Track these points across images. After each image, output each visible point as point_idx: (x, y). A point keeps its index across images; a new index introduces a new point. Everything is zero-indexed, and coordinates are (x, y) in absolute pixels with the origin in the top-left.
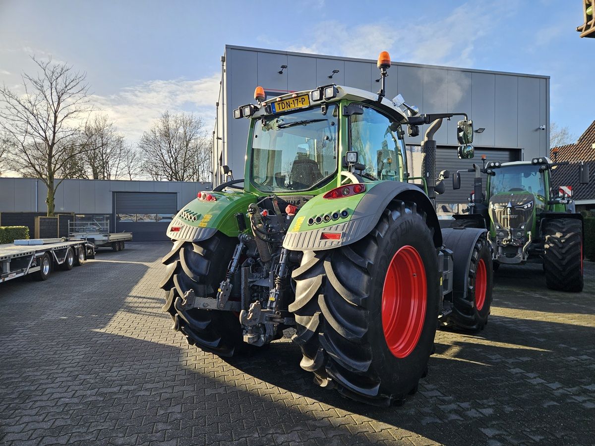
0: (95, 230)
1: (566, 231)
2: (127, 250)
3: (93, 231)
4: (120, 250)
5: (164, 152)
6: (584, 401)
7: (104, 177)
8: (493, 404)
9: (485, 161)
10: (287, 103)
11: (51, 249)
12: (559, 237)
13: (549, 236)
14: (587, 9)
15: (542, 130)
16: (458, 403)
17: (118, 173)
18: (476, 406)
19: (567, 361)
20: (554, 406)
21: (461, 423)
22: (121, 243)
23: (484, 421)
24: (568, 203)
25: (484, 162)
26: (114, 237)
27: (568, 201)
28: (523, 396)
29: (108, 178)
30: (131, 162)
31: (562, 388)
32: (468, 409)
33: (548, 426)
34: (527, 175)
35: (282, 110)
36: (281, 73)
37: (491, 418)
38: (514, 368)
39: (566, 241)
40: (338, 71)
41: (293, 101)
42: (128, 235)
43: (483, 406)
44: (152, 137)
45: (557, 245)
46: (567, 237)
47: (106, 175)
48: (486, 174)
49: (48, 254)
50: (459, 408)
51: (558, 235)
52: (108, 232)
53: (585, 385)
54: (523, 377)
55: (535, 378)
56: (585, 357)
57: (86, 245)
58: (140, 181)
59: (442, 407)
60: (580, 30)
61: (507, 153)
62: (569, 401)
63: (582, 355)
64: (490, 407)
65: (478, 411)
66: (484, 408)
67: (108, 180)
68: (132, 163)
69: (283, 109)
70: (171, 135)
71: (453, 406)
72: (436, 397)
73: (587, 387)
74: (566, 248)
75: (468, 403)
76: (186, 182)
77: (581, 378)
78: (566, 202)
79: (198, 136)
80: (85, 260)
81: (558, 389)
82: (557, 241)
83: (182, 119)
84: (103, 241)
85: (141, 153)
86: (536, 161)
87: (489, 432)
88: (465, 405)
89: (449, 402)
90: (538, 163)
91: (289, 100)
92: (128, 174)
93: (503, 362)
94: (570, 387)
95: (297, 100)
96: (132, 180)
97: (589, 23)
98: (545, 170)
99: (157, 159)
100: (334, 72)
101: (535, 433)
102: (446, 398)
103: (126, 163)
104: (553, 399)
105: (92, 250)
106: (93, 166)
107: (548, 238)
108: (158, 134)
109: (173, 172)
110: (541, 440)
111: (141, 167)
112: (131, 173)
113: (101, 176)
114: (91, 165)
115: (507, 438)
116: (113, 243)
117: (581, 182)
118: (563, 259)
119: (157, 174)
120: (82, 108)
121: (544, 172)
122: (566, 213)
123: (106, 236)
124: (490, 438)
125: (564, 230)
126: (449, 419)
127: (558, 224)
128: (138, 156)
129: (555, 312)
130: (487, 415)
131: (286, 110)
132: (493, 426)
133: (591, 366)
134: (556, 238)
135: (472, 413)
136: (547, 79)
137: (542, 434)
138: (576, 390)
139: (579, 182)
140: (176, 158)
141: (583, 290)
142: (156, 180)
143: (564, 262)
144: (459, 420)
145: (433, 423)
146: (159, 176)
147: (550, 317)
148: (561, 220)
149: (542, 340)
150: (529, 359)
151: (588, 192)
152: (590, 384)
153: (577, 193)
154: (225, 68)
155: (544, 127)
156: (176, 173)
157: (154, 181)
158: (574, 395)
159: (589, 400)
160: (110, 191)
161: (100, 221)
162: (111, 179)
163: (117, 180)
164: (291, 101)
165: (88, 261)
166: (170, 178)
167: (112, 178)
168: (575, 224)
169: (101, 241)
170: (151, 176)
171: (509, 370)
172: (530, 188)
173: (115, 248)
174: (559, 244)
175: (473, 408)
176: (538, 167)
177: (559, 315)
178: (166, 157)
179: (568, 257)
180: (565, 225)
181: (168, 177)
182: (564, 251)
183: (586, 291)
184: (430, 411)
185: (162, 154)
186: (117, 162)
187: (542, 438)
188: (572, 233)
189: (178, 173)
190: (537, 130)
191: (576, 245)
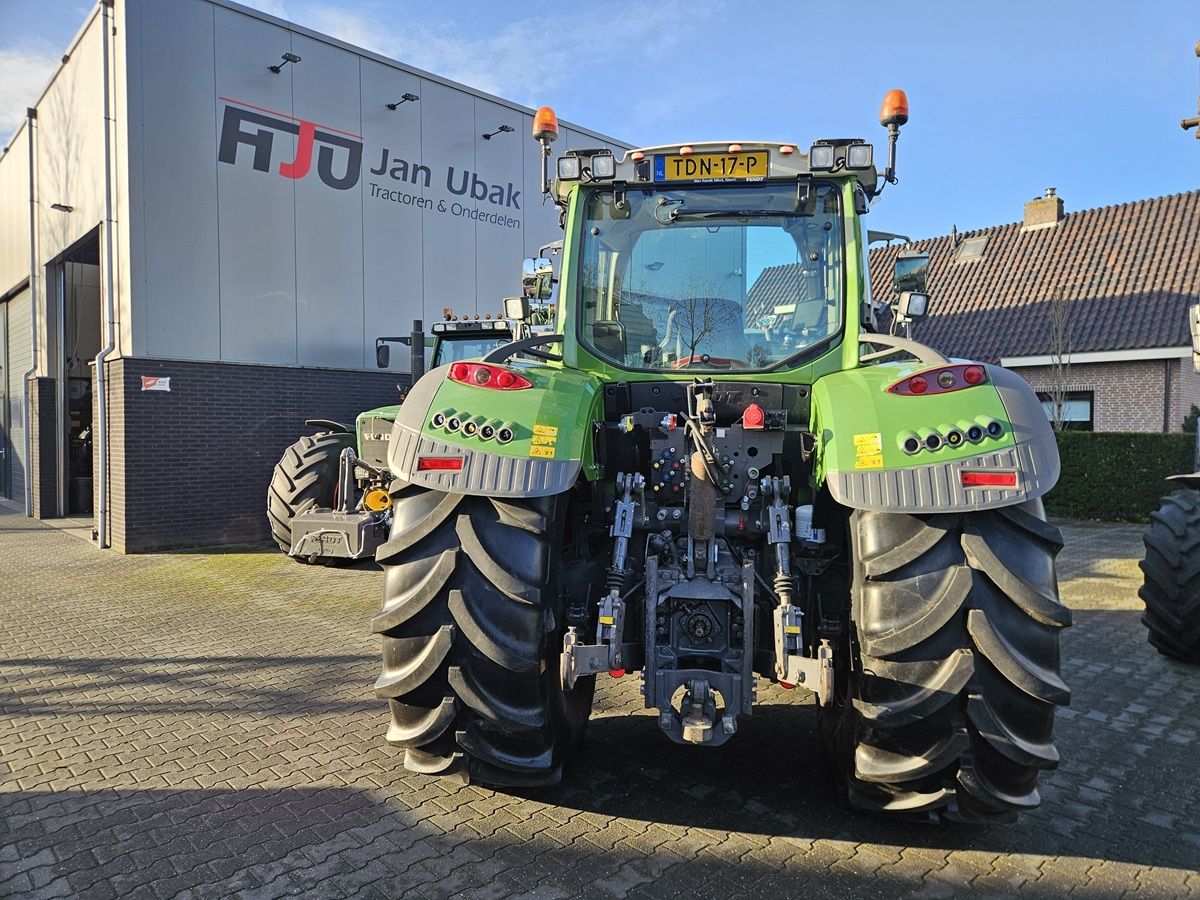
10: (702, 163)
35: (683, 177)
36: (275, 70)
40: (417, 98)
41: (723, 160)
69: (688, 174)
91: (710, 156)
95: (736, 159)
100: (405, 97)
131: (697, 178)
154: (116, 22)
164: (716, 159)
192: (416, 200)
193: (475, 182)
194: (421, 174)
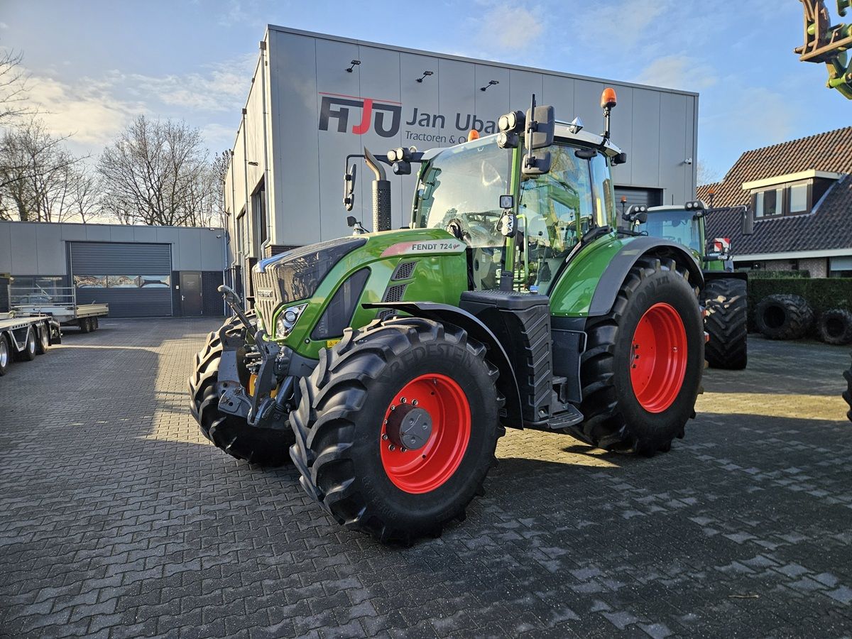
0: (46, 300)
1: (730, 294)
2: (101, 330)
3: (42, 302)
4: (92, 330)
5: (139, 180)
6: (790, 485)
7: (40, 217)
8: (693, 492)
9: (625, 204)
11: (8, 328)
12: (722, 302)
13: (709, 300)
14: (808, 26)
15: (687, 165)
16: (655, 495)
17: (64, 212)
18: (677, 497)
19: (756, 445)
20: (759, 491)
21: (666, 514)
22: (93, 319)
23: (691, 511)
24: (728, 259)
25: (624, 206)
26: (83, 310)
27: (728, 257)
28: (723, 483)
29: (46, 219)
30: (84, 195)
31: (761, 473)
32: (667, 500)
33: (760, 511)
34: (675, 224)
36: (350, 70)
37: (696, 507)
38: (702, 455)
39: (730, 306)
40: (432, 73)
42: (102, 308)
43: (683, 496)
44: (117, 156)
45: (720, 313)
46: (731, 301)
47: (42, 213)
48: (628, 222)
49: (4, 336)
50: (658, 500)
51: (721, 299)
52: (75, 303)
53: (784, 469)
54: (714, 464)
55: (728, 464)
56: (774, 440)
57: (50, 322)
58: (100, 225)
59: (640, 500)
60: (800, 52)
61: (645, 194)
62: (773, 485)
63: (771, 438)
64: (691, 496)
65: (680, 501)
66: (686, 498)
67: (47, 223)
68: (86, 197)
70: (150, 154)
71: (651, 498)
72: (628, 490)
73: (787, 471)
74: (731, 315)
75: (666, 494)
76: (177, 227)
77: (778, 462)
78: (726, 258)
79: (194, 156)
80: (50, 345)
81: (757, 474)
82: (719, 306)
83: (167, 129)
84: (67, 316)
85: (101, 181)
86: (690, 206)
87: (701, 521)
88: (664, 496)
89: (645, 495)
90: (693, 209)
92: (80, 214)
93: (686, 449)
94: (769, 472)
96: (87, 223)
97: (810, 45)
98: (701, 217)
99: (128, 190)
100: (426, 74)
101: (749, 518)
102: (640, 491)
103: (76, 196)
104: (755, 485)
105: (58, 331)
106: (18, 200)
107: (708, 302)
108: (127, 152)
109: (154, 211)
110: (758, 524)
111: (100, 202)
112: (84, 212)
113: (34, 216)
114: (15, 197)
115: (722, 525)
116: (81, 321)
117: (744, 233)
118: (727, 329)
119: (127, 214)
120: (16, 109)
121: (699, 219)
122: (725, 272)
123: (71, 309)
124: (703, 527)
125: (728, 293)
126: (653, 511)
127: (720, 286)
128: (95, 184)
129: (724, 392)
130: (691, 504)
132: (702, 515)
133: (785, 449)
134: (719, 303)
135: (674, 503)
136: (695, 96)
137: (757, 520)
138: (777, 474)
139: (742, 233)
140: (159, 191)
141: (747, 367)
142: (125, 223)
143: (728, 333)
144: (663, 511)
145: (636, 516)
146: (130, 217)
147: (720, 398)
148: (723, 281)
149: (721, 424)
150: (714, 445)
151: (755, 243)
152: (789, 467)
153: (736, 245)
154: (267, 58)
155: (690, 161)
156: (160, 214)
157: (122, 226)
158: (777, 479)
159: (793, 483)
160: (62, 241)
161: (46, 286)
162: (52, 221)
163: (62, 223)
165: (54, 346)
166: (149, 222)
167: (54, 220)
168: (739, 286)
169: (64, 317)
170: (117, 218)
171: (697, 458)
172: (679, 239)
173: (83, 327)
174: (721, 310)
175: (674, 498)
176: (693, 213)
177: (729, 396)
178: (143, 188)
179: (733, 327)
180: (727, 286)
181: (146, 218)
182: (727, 319)
183: (749, 367)
184: (628, 505)
185: (135, 183)
186: (61, 195)
187: (758, 522)
188: (737, 297)
189: (163, 212)
190: (681, 164)
191: (741, 311)
192: (435, 138)
193: (475, 120)
194: (439, 121)
